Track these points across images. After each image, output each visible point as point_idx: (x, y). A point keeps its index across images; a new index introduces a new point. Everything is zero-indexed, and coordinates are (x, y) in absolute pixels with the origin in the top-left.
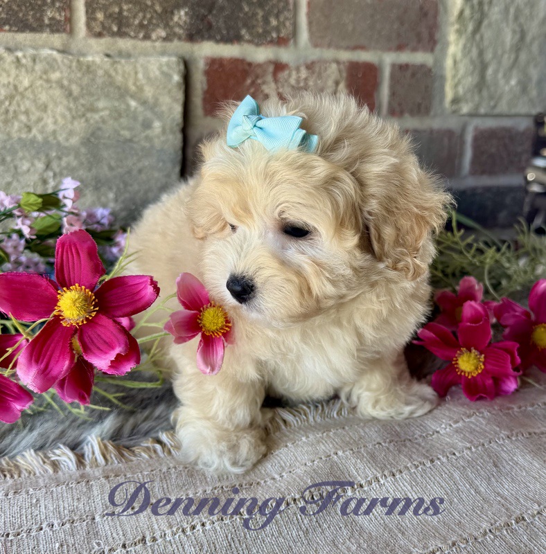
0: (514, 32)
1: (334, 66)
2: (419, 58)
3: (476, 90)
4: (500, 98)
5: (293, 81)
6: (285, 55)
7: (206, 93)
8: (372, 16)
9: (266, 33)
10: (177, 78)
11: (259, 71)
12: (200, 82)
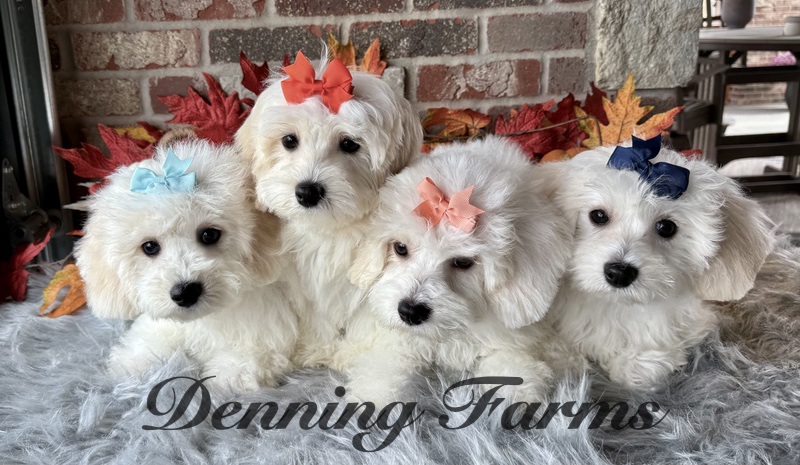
0: (650, 29)
1: (507, 63)
2: (573, 53)
3: (620, 73)
4: (641, 77)
5: (477, 76)
6: (472, 60)
7: (418, 88)
8: (535, 28)
9: (459, 47)
10: (400, 81)
11: (454, 71)
12: (415, 81)
